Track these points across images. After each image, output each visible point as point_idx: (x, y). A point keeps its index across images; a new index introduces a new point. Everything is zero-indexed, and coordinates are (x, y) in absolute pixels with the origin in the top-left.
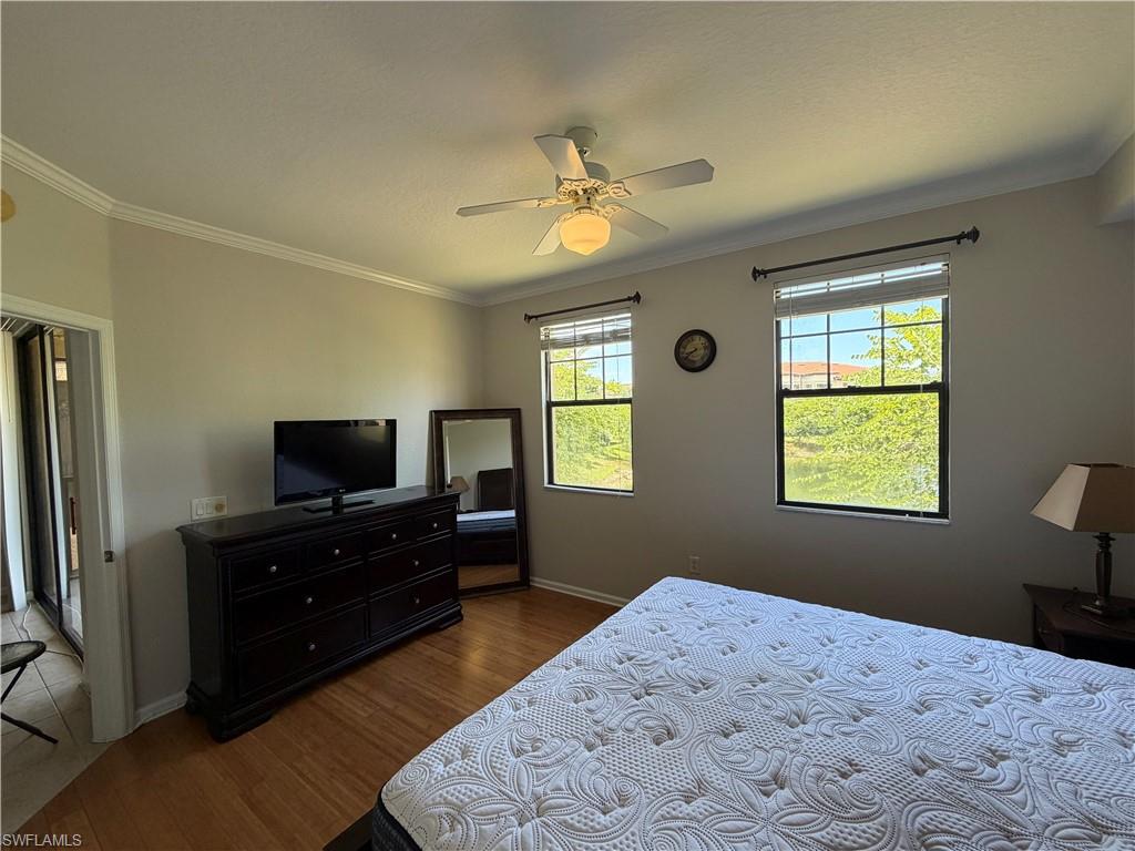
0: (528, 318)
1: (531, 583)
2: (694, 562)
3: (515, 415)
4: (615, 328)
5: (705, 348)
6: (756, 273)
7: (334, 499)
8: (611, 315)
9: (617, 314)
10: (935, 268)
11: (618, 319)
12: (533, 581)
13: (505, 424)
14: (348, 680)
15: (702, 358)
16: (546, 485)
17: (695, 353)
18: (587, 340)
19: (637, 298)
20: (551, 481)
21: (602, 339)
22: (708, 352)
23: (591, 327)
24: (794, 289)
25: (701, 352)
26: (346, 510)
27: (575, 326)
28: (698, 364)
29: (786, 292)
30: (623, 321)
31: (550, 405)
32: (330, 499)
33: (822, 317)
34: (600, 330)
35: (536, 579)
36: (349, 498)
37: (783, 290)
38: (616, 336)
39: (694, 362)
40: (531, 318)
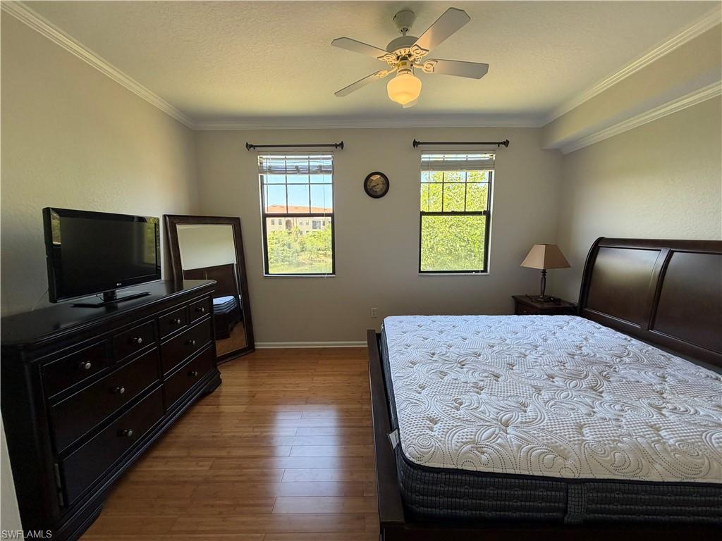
0: (249, 146)
1: (256, 347)
2: (374, 311)
3: (236, 223)
4: (322, 164)
5: (383, 184)
6: (416, 144)
7: (105, 295)
8: (318, 154)
9: (323, 155)
10: (487, 157)
11: (323, 159)
12: (257, 345)
13: (228, 229)
14: (156, 453)
15: (381, 190)
16: (264, 275)
17: (376, 188)
18: (297, 170)
19: (342, 145)
20: (267, 272)
21: (309, 171)
22: (385, 186)
23: (300, 161)
24: (431, 156)
25: (381, 186)
26: (120, 305)
27: (286, 158)
28: (379, 193)
29: (425, 157)
30: (326, 161)
31: (265, 216)
32: (101, 295)
33: (440, 173)
34: (307, 164)
35: (258, 343)
36: (122, 293)
37: (423, 156)
38: (321, 170)
39: (376, 191)
40: (251, 146)
